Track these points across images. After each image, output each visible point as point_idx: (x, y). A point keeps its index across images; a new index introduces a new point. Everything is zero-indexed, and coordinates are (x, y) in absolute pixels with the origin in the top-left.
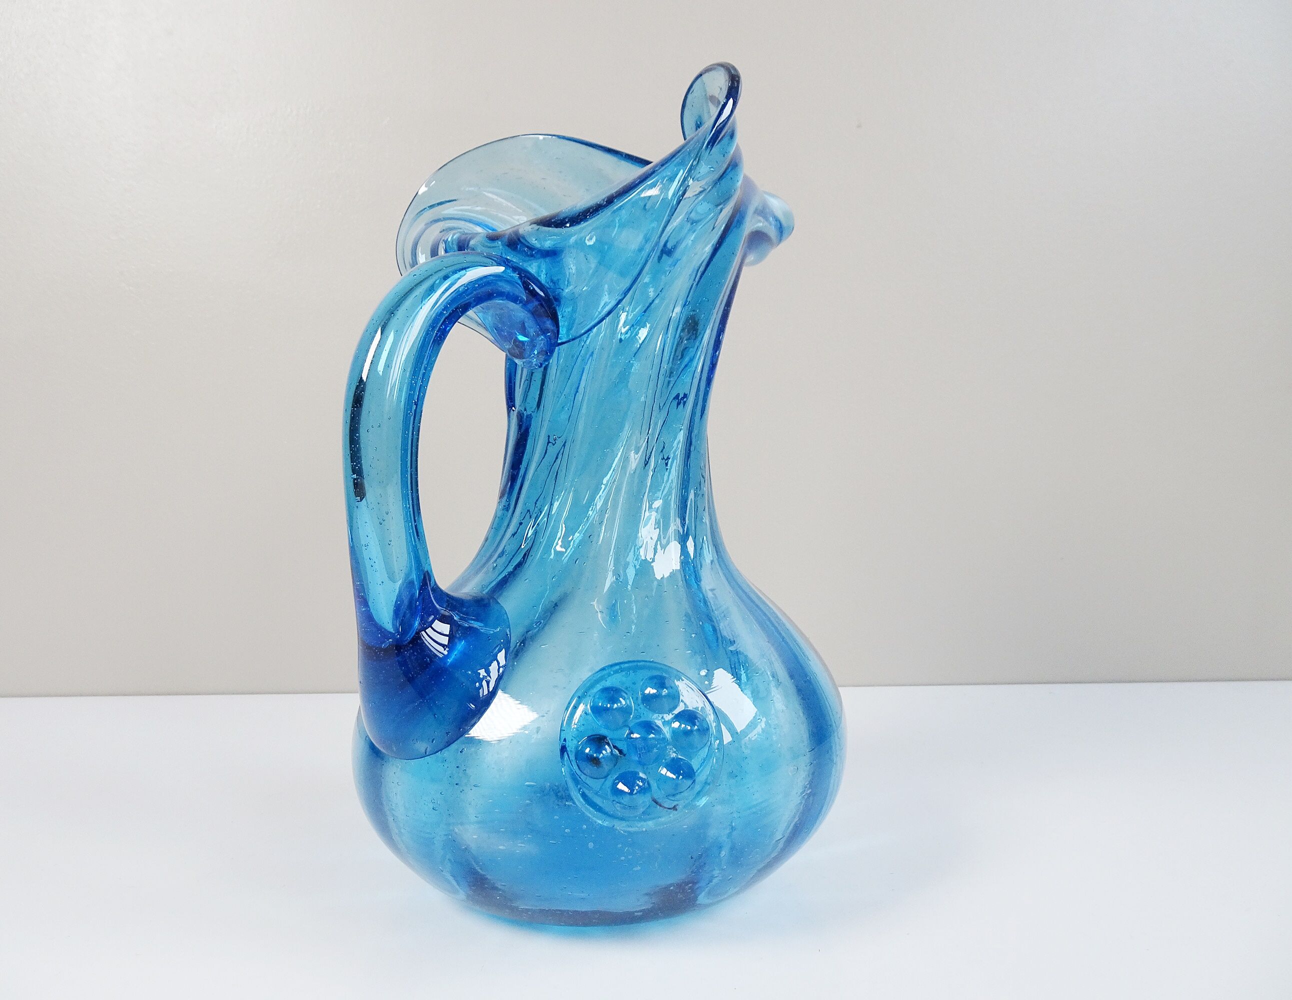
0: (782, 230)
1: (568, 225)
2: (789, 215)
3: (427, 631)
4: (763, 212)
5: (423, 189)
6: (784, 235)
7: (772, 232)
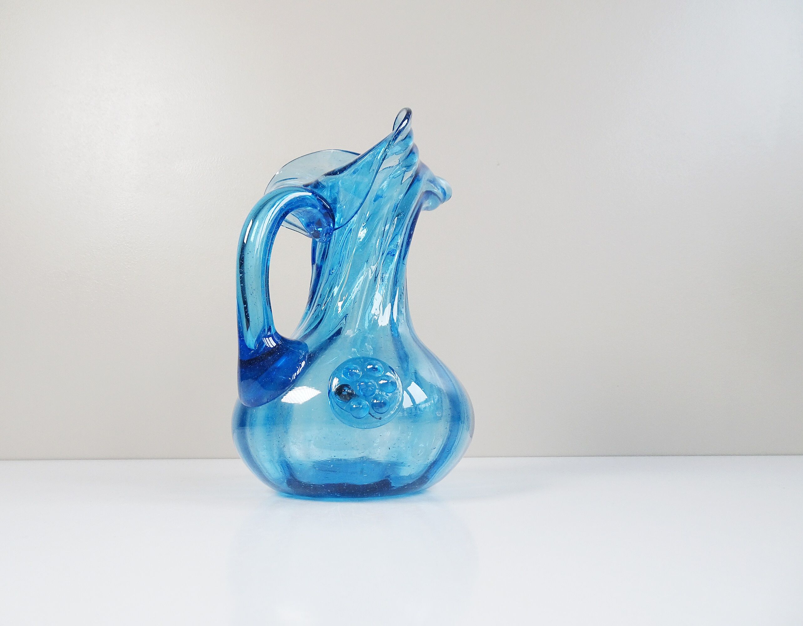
0: (445, 195)
1: (338, 173)
2: (449, 188)
3: (269, 338)
4: (433, 181)
5: (278, 173)
6: (447, 199)
7: (441, 195)
